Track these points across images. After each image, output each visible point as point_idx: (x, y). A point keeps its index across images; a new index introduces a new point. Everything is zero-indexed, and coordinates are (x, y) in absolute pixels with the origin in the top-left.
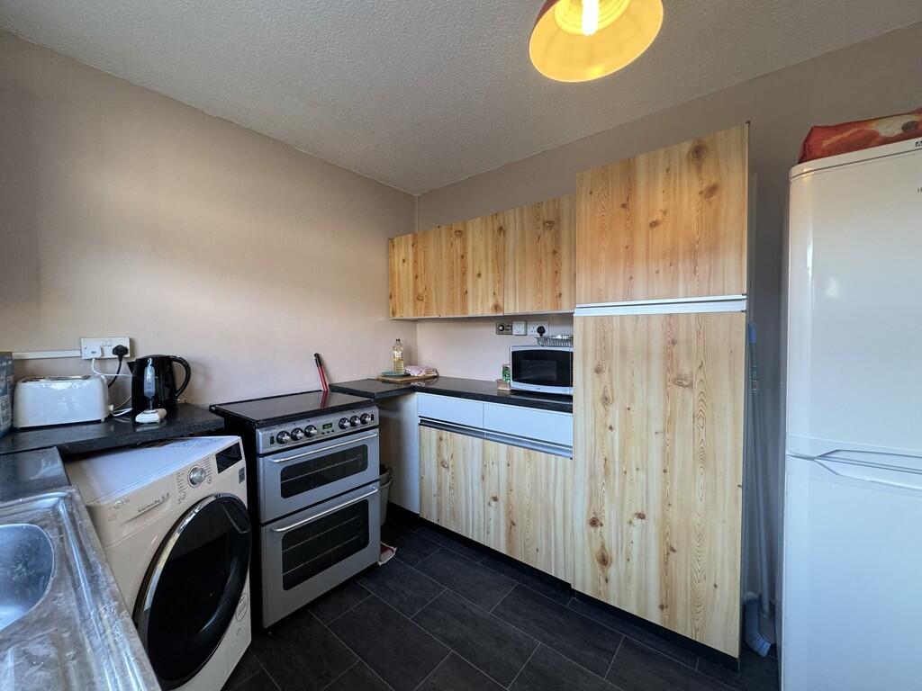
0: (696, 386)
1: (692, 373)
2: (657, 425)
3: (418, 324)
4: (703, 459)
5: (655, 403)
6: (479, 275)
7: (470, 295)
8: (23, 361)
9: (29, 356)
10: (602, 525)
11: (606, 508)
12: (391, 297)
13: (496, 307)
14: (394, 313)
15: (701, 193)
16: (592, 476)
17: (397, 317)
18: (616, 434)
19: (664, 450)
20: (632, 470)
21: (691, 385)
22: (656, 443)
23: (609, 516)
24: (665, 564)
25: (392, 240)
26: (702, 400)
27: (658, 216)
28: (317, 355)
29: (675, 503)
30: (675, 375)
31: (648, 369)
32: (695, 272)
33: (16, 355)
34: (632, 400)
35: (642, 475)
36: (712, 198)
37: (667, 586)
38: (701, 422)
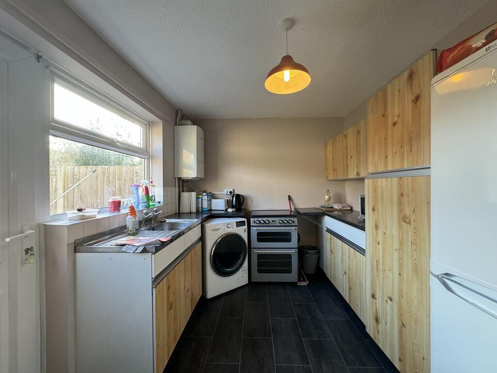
0: (412, 222)
1: (410, 214)
2: (396, 245)
3: (346, 182)
4: (416, 271)
5: (395, 232)
6: (352, 157)
7: (349, 167)
8: (214, 194)
9: (216, 193)
10: (376, 299)
11: (377, 289)
12: (327, 170)
13: (358, 174)
14: (327, 177)
15: (413, 101)
16: (372, 269)
17: (328, 179)
18: (380, 246)
19: (399, 261)
20: (386, 270)
21: (409, 223)
22: (396, 255)
23: (379, 295)
24: (401, 333)
25: (326, 142)
26: (415, 233)
27: (396, 119)
28: (289, 196)
29: (404, 296)
30: (403, 216)
31: (392, 209)
32: (411, 151)
33: (213, 193)
34: (386, 229)
35: (391, 274)
36: (417, 103)
37: (401, 348)
38: (415, 246)
